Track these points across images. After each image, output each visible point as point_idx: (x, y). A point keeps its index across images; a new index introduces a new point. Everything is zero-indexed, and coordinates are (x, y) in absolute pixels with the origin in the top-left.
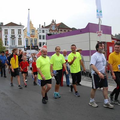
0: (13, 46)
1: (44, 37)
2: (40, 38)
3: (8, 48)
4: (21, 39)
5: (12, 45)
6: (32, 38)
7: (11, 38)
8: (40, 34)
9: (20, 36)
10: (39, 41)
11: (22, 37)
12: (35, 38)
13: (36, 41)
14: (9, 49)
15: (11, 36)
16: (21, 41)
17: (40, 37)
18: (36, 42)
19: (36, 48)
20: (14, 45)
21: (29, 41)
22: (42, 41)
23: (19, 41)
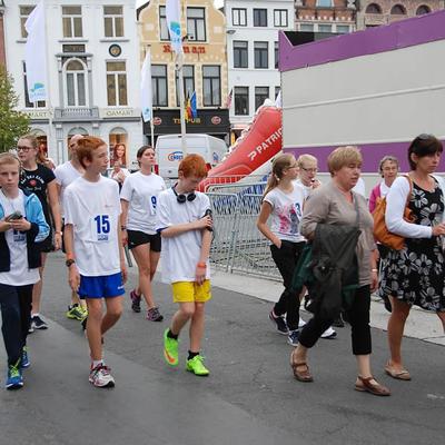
0: (77, 111)
1: (261, 52)
2: (241, 62)
3: (46, 122)
4: (122, 65)
5: (71, 102)
6: (191, 59)
7: (64, 58)
8: (241, 35)
9: (115, 49)
10: (233, 78)
11: (129, 53)
12: (206, 59)
13: (213, 79)
14: (48, 130)
15: (60, 50)
16: (123, 78)
17: (240, 52)
18: (215, 82)
19: (216, 120)
20: (82, 102)
21: (171, 79)
22: (252, 78)
23: (110, 78)
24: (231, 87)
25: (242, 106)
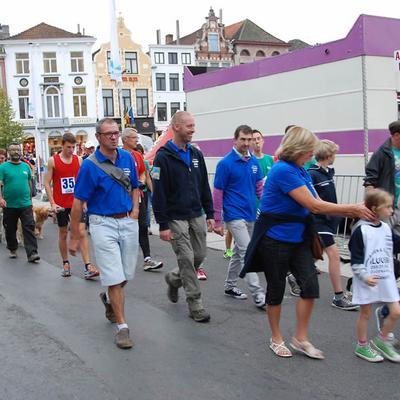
0: (54, 120)
1: (174, 80)
2: (161, 87)
3: (33, 128)
4: (83, 90)
5: (50, 115)
6: (128, 85)
7: (45, 86)
8: (161, 69)
9: (78, 80)
10: (157, 97)
11: (88, 82)
12: (138, 85)
13: (144, 98)
15: (42, 81)
16: (84, 99)
17: (161, 80)
18: (145, 100)
19: (146, 125)
20: (57, 114)
21: (115, 99)
22: (168, 97)
23: (75, 98)
24: (155, 103)
25: (162, 115)
